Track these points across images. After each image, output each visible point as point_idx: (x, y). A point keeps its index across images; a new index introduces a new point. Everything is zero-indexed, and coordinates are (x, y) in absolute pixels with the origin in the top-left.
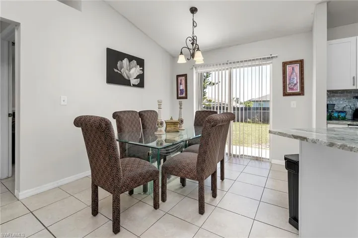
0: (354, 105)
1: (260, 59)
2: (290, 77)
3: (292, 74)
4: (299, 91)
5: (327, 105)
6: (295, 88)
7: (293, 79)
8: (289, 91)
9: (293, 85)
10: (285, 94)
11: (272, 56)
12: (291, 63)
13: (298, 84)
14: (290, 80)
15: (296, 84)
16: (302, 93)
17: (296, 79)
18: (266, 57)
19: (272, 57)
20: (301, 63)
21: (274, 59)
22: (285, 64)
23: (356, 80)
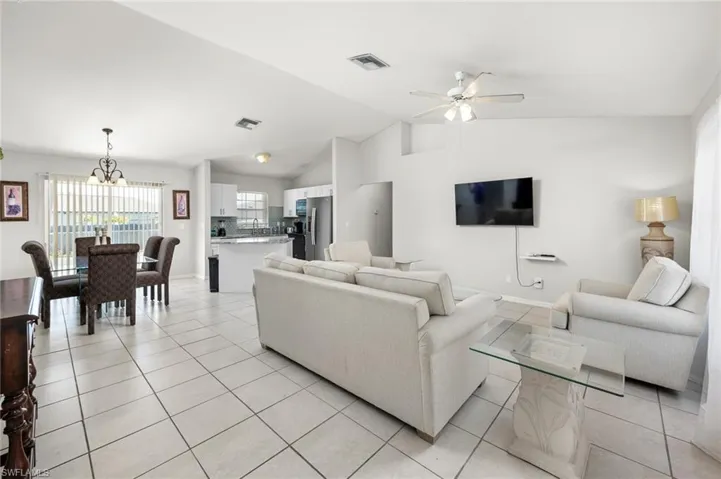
0: (219, 226)
10: (175, 218)
16: (188, 217)
19: (162, 184)
21: (166, 186)
22: (175, 192)
23: (222, 211)
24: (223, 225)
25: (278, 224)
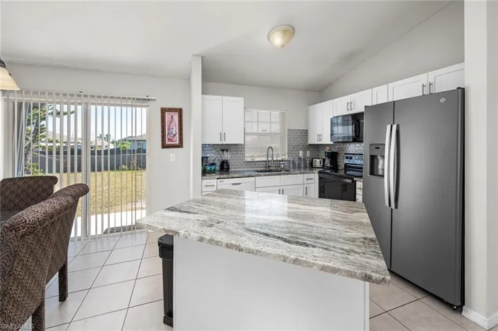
0: (221, 157)
1: (134, 99)
2: (169, 126)
3: (171, 122)
4: (178, 143)
5: (202, 158)
6: (174, 139)
7: (172, 129)
8: (168, 143)
9: (172, 135)
10: (164, 146)
11: (149, 98)
12: (170, 110)
13: (177, 135)
14: (169, 129)
15: (175, 135)
16: (180, 145)
17: (175, 130)
18: (142, 97)
19: (149, 100)
20: (180, 111)
21: (151, 102)
22: (163, 111)
23: (222, 136)
24: (227, 156)
25: (301, 154)
